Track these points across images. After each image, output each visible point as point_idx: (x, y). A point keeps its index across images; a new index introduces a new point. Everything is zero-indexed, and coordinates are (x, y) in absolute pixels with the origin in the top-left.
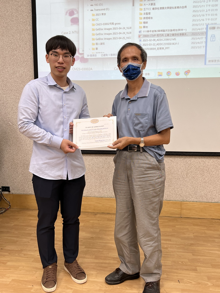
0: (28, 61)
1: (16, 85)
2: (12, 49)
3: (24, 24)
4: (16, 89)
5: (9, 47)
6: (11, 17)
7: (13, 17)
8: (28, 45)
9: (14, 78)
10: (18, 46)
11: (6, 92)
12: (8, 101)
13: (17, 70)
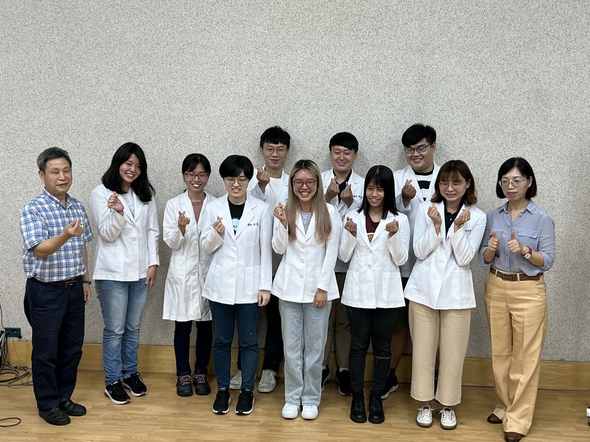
0: (55, 98)
1: (32, 141)
2: (25, 76)
3: (48, 31)
4: (32, 149)
5: (20, 73)
6: (23, 19)
7: (27, 18)
8: (56, 71)
9: (29, 130)
10: (36, 70)
11: (14, 154)
12: (17, 171)
13: (36, 114)
